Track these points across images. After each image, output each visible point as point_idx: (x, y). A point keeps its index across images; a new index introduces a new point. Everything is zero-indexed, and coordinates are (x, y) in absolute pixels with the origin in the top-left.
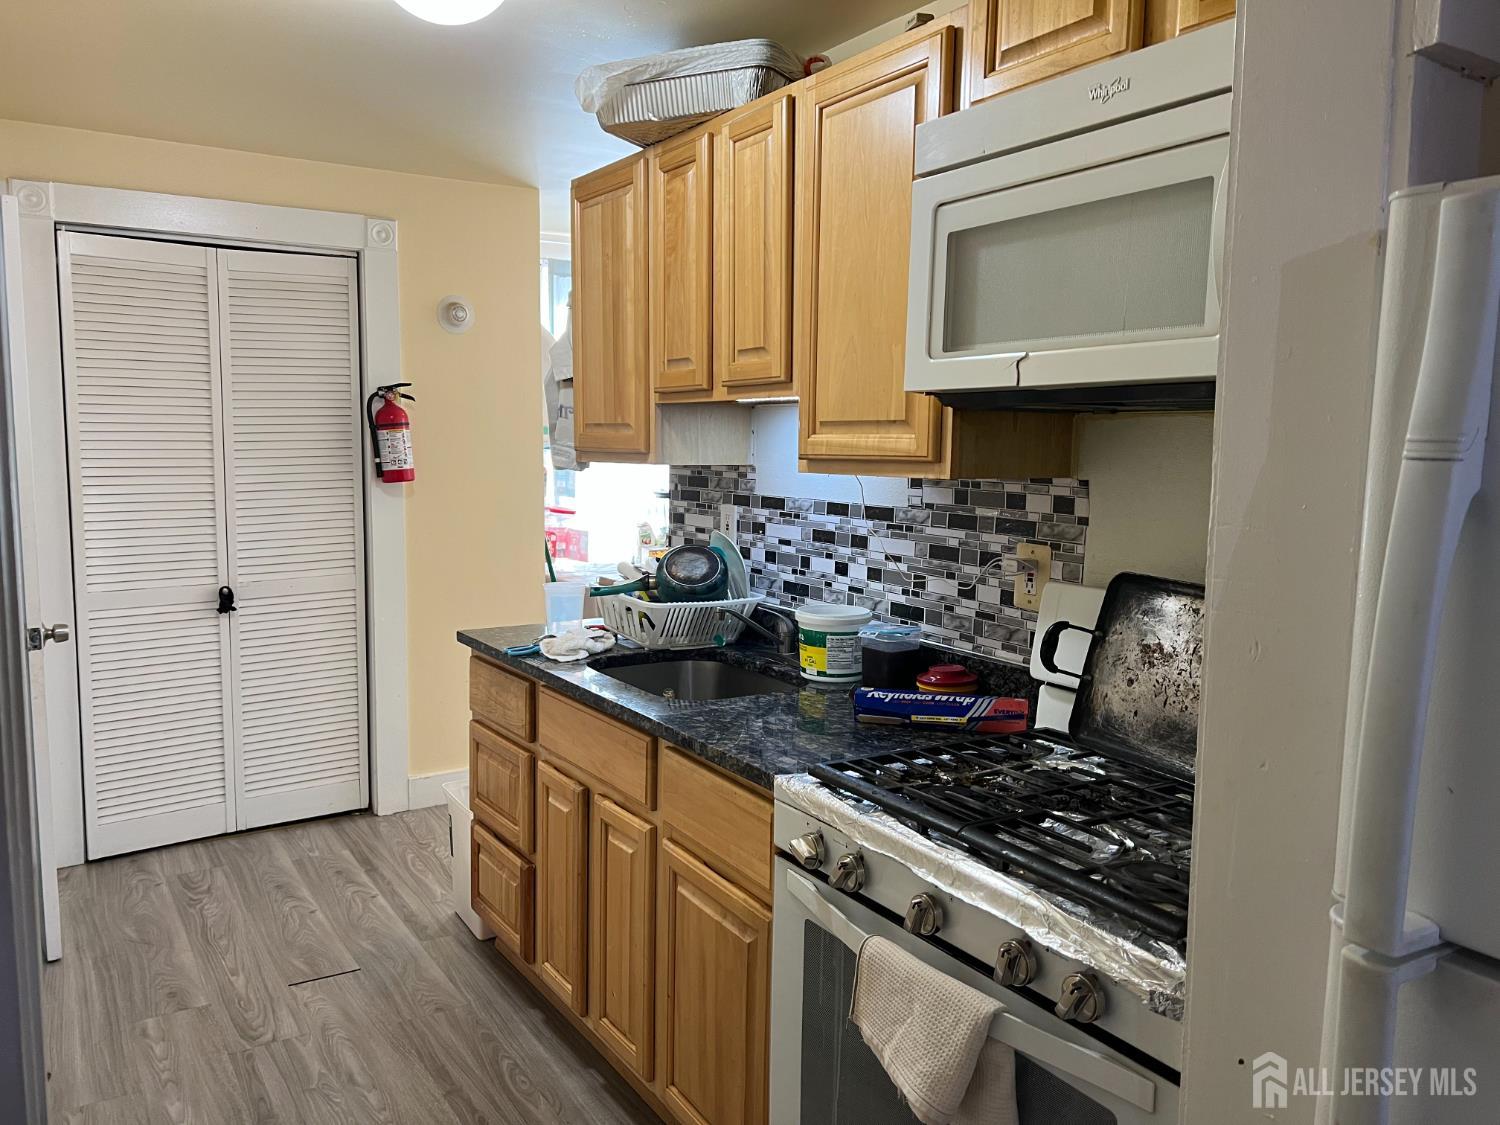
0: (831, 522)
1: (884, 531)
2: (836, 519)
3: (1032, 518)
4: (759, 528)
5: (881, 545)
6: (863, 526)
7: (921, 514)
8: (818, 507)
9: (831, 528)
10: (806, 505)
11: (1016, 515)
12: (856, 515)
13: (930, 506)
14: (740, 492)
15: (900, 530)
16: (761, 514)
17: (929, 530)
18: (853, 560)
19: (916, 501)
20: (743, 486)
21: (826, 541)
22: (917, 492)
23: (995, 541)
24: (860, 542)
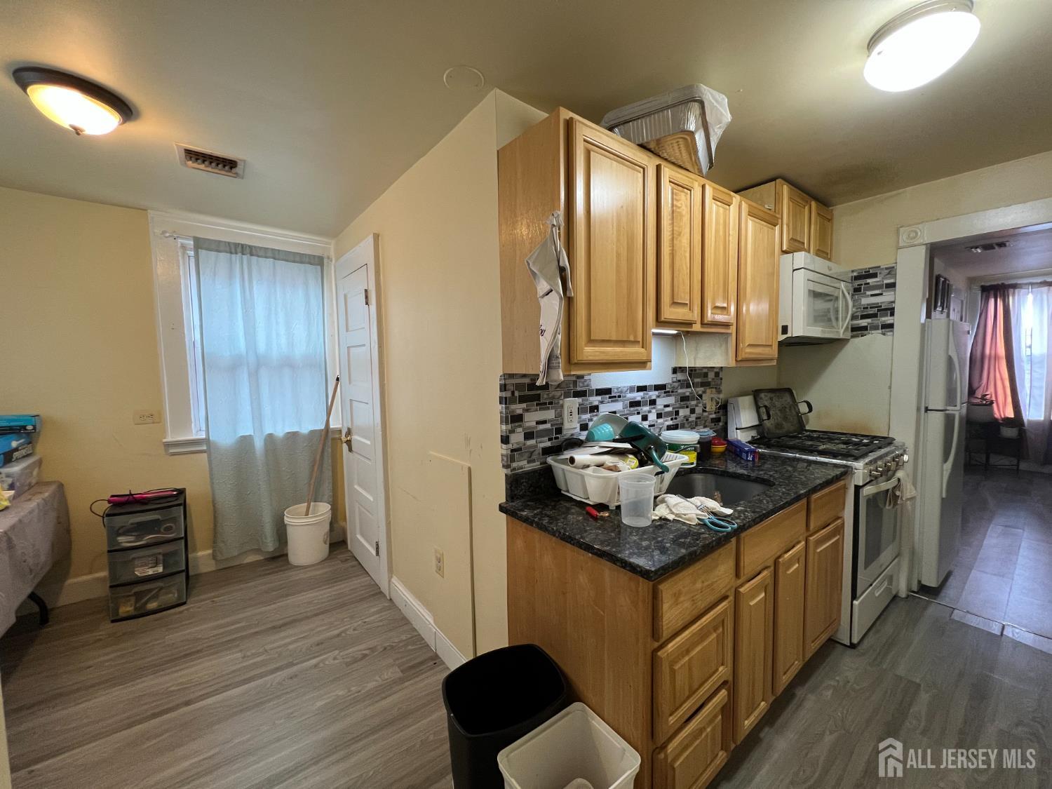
0: (638, 396)
1: (663, 395)
2: (641, 394)
3: (710, 380)
4: (594, 409)
5: (661, 402)
6: (653, 394)
7: (676, 384)
8: (631, 389)
9: (639, 399)
10: (625, 389)
11: (705, 380)
12: (651, 390)
13: (679, 381)
14: (579, 389)
15: (668, 394)
16: (595, 400)
17: (680, 391)
18: (650, 412)
19: (675, 380)
20: (581, 385)
21: (636, 406)
22: (675, 375)
23: (700, 390)
24: (653, 402)
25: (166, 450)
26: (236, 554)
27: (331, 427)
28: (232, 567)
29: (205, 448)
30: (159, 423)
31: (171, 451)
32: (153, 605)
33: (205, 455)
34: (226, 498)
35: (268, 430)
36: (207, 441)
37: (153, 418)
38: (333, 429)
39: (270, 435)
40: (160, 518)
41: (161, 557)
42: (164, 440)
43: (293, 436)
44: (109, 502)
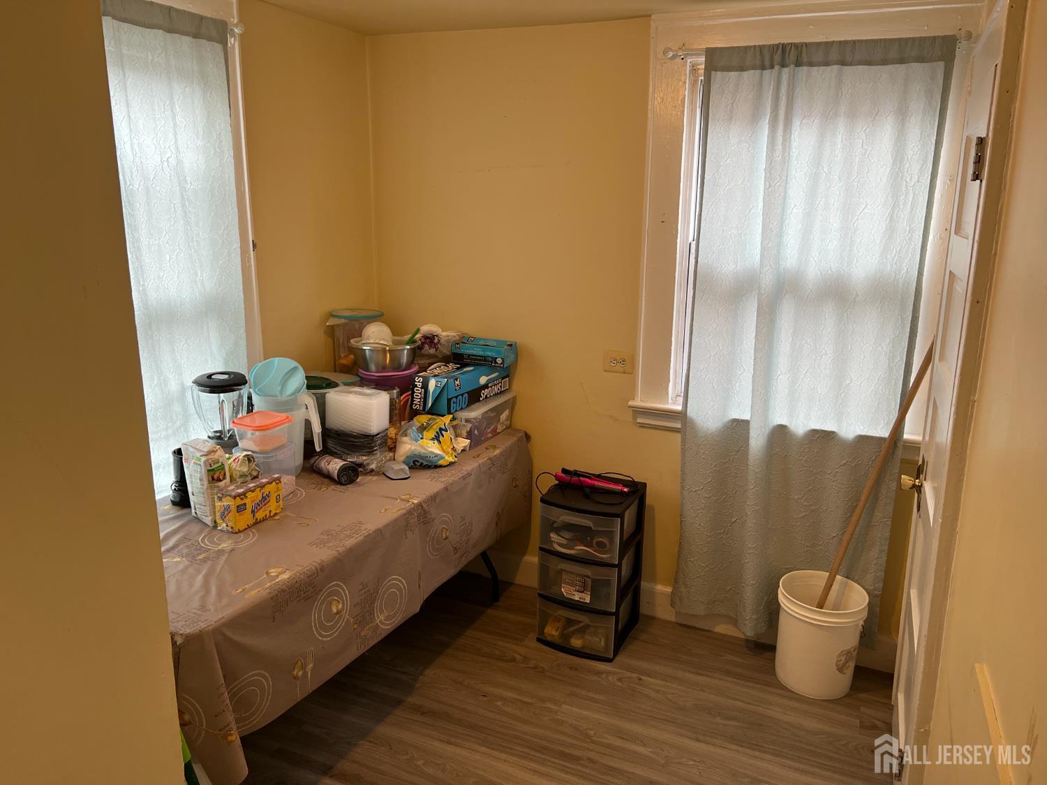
25: (635, 418)
26: (702, 613)
27: (906, 436)
28: (694, 628)
29: (679, 426)
30: (631, 374)
31: (639, 420)
32: (576, 642)
33: (678, 436)
34: (698, 519)
35: (779, 418)
36: (681, 416)
37: (624, 365)
38: (907, 442)
39: (782, 428)
40: (592, 526)
41: (589, 582)
42: (631, 403)
43: (822, 438)
44: (556, 477)
